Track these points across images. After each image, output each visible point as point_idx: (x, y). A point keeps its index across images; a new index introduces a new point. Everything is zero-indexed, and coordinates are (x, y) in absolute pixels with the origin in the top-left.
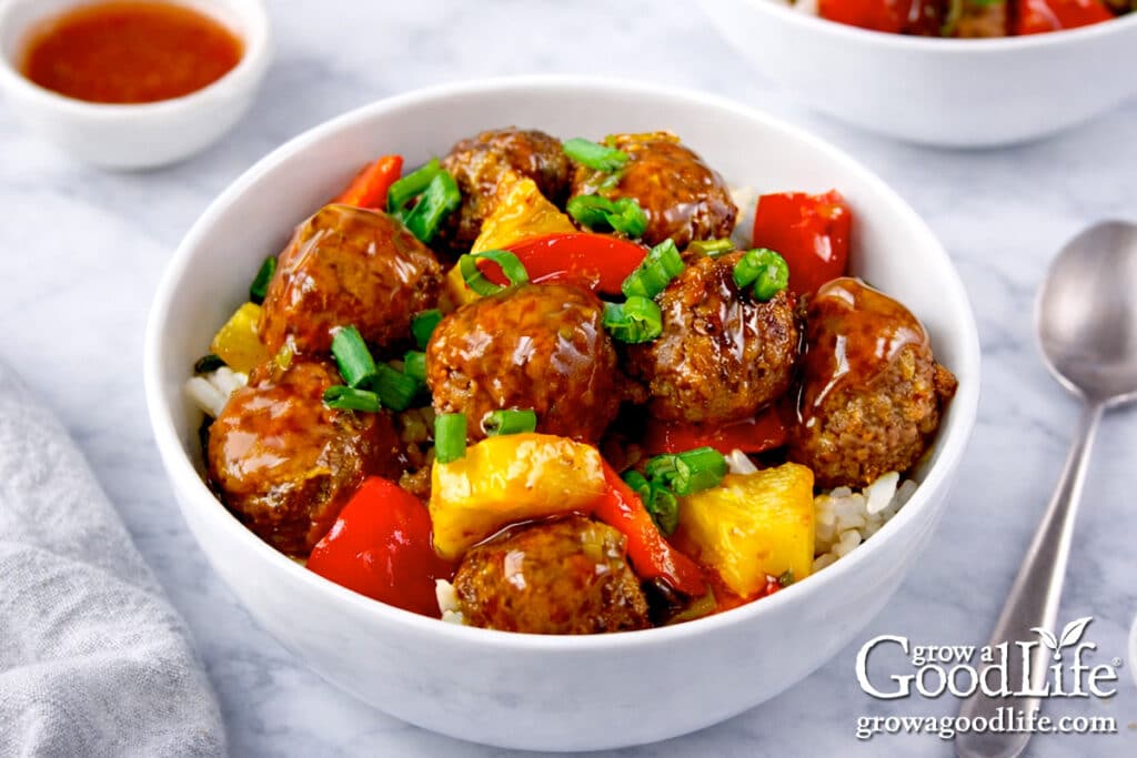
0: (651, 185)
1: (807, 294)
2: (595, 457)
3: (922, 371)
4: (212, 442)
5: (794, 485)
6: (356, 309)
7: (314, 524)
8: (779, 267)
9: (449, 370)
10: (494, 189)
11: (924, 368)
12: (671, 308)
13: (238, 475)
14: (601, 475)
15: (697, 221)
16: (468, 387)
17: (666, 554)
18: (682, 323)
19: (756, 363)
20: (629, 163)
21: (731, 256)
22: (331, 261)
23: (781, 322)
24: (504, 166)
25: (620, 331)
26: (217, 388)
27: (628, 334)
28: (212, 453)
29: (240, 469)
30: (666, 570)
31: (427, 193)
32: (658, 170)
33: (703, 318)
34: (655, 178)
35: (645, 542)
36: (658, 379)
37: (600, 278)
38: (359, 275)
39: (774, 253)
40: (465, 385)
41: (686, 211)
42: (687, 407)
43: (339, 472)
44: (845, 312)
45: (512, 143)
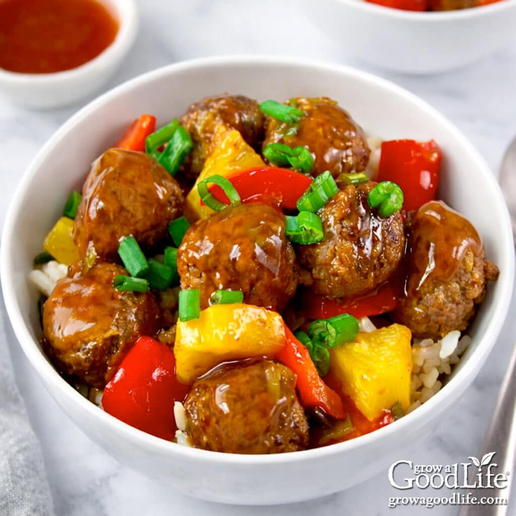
0: (317, 135)
1: (412, 211)
2: (279, 320)
3: (477, 265)
4: (45, 315)
5: (399, 341)
6: (132, 221)
7: (109, 368)
8: (398, 194)
9: (188, 266)
10: (213, 137)
11: (479, 263)
12: (327, 220)
13: (61, 337)
14: (283, 332)
15: (345, 161)
16: (201, 276)
17: (322, 389)
18: (335, 232)
19: (379, 258)
20: (304, 118)
21: (367, 185)
22: (113, 189)
23: (397, 232)
24: (218, 121)
25: (296, 237)
26: (49, 277)
27: (301, 238)
28: (45, 322)
29: (62, 332)
30: (321, 400)
31: (171, 142)
32: (322, 125)
33: (347, 228)
34: (320, 130)
35: (309, 380)
36: (318, 268)
37: (283, 199)
38: (131, 197)
39: (395, 185)
40: (199, 275)
41: (338, 154)
42: (335, 288)
43: (124, 333)
44: (434, 226)
45: (224, 105)
